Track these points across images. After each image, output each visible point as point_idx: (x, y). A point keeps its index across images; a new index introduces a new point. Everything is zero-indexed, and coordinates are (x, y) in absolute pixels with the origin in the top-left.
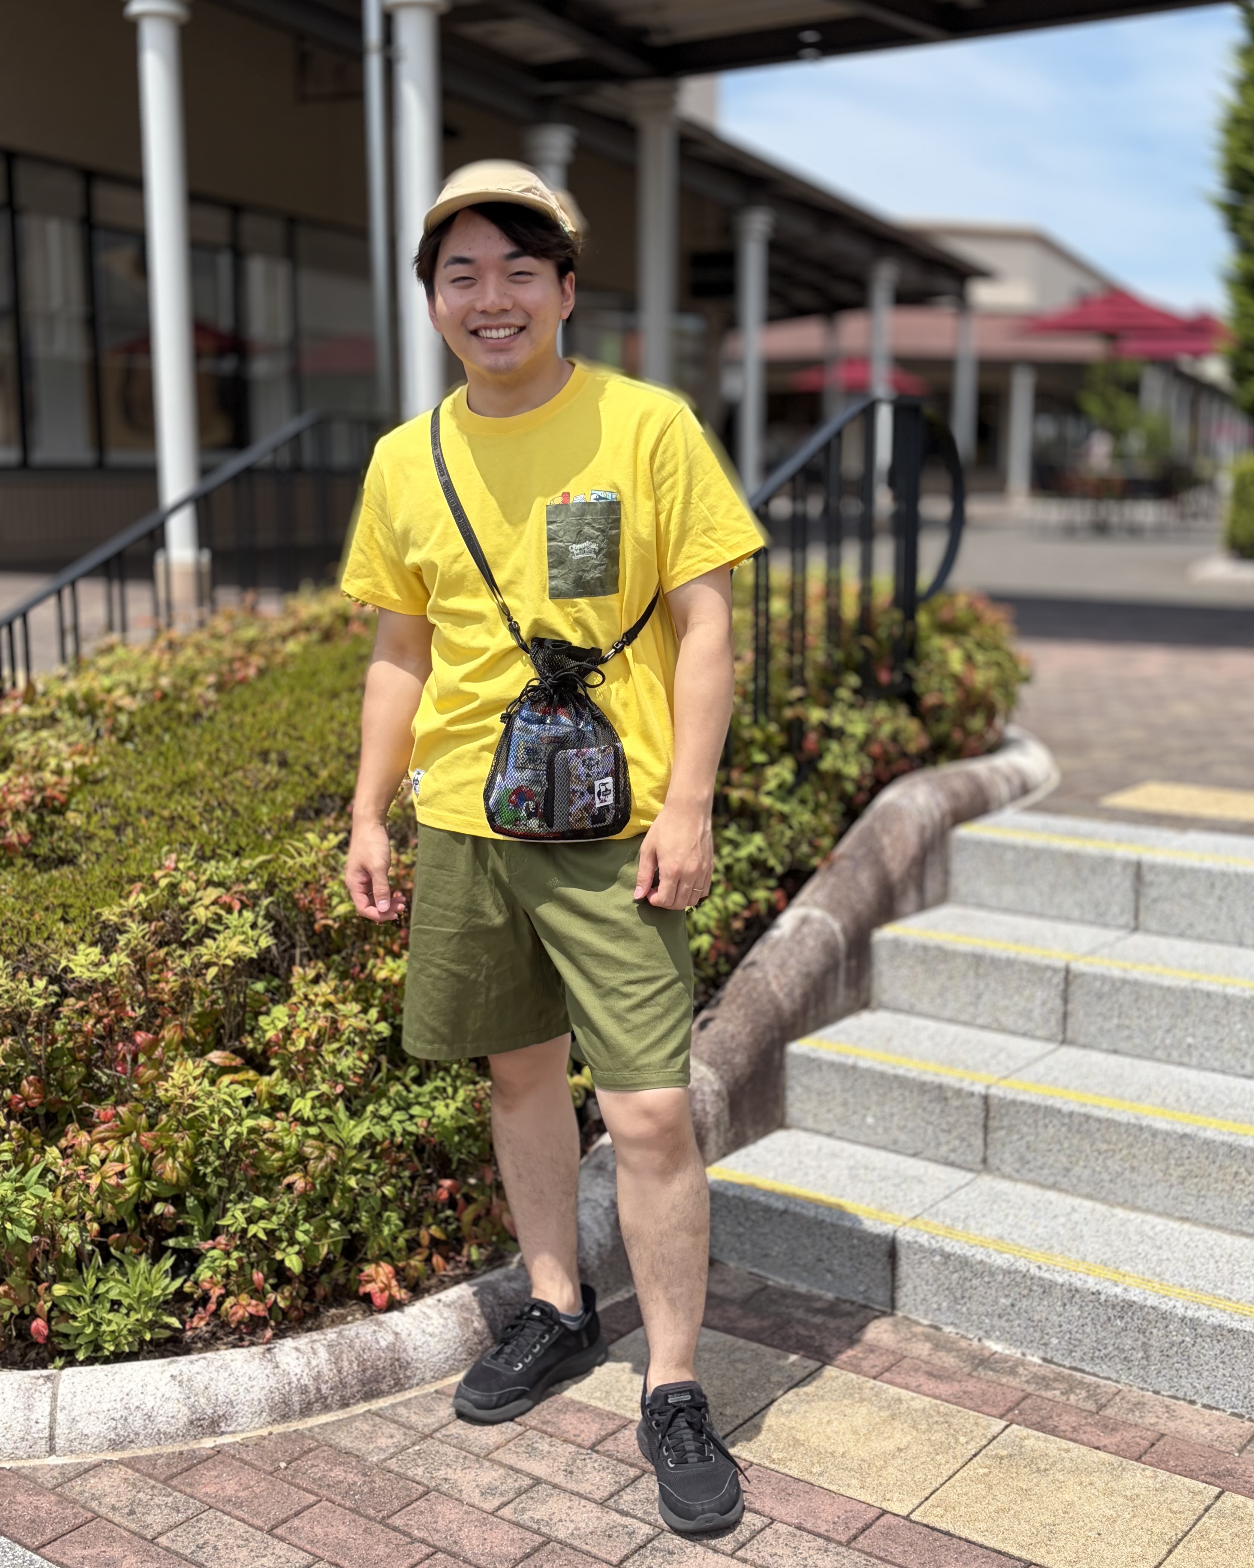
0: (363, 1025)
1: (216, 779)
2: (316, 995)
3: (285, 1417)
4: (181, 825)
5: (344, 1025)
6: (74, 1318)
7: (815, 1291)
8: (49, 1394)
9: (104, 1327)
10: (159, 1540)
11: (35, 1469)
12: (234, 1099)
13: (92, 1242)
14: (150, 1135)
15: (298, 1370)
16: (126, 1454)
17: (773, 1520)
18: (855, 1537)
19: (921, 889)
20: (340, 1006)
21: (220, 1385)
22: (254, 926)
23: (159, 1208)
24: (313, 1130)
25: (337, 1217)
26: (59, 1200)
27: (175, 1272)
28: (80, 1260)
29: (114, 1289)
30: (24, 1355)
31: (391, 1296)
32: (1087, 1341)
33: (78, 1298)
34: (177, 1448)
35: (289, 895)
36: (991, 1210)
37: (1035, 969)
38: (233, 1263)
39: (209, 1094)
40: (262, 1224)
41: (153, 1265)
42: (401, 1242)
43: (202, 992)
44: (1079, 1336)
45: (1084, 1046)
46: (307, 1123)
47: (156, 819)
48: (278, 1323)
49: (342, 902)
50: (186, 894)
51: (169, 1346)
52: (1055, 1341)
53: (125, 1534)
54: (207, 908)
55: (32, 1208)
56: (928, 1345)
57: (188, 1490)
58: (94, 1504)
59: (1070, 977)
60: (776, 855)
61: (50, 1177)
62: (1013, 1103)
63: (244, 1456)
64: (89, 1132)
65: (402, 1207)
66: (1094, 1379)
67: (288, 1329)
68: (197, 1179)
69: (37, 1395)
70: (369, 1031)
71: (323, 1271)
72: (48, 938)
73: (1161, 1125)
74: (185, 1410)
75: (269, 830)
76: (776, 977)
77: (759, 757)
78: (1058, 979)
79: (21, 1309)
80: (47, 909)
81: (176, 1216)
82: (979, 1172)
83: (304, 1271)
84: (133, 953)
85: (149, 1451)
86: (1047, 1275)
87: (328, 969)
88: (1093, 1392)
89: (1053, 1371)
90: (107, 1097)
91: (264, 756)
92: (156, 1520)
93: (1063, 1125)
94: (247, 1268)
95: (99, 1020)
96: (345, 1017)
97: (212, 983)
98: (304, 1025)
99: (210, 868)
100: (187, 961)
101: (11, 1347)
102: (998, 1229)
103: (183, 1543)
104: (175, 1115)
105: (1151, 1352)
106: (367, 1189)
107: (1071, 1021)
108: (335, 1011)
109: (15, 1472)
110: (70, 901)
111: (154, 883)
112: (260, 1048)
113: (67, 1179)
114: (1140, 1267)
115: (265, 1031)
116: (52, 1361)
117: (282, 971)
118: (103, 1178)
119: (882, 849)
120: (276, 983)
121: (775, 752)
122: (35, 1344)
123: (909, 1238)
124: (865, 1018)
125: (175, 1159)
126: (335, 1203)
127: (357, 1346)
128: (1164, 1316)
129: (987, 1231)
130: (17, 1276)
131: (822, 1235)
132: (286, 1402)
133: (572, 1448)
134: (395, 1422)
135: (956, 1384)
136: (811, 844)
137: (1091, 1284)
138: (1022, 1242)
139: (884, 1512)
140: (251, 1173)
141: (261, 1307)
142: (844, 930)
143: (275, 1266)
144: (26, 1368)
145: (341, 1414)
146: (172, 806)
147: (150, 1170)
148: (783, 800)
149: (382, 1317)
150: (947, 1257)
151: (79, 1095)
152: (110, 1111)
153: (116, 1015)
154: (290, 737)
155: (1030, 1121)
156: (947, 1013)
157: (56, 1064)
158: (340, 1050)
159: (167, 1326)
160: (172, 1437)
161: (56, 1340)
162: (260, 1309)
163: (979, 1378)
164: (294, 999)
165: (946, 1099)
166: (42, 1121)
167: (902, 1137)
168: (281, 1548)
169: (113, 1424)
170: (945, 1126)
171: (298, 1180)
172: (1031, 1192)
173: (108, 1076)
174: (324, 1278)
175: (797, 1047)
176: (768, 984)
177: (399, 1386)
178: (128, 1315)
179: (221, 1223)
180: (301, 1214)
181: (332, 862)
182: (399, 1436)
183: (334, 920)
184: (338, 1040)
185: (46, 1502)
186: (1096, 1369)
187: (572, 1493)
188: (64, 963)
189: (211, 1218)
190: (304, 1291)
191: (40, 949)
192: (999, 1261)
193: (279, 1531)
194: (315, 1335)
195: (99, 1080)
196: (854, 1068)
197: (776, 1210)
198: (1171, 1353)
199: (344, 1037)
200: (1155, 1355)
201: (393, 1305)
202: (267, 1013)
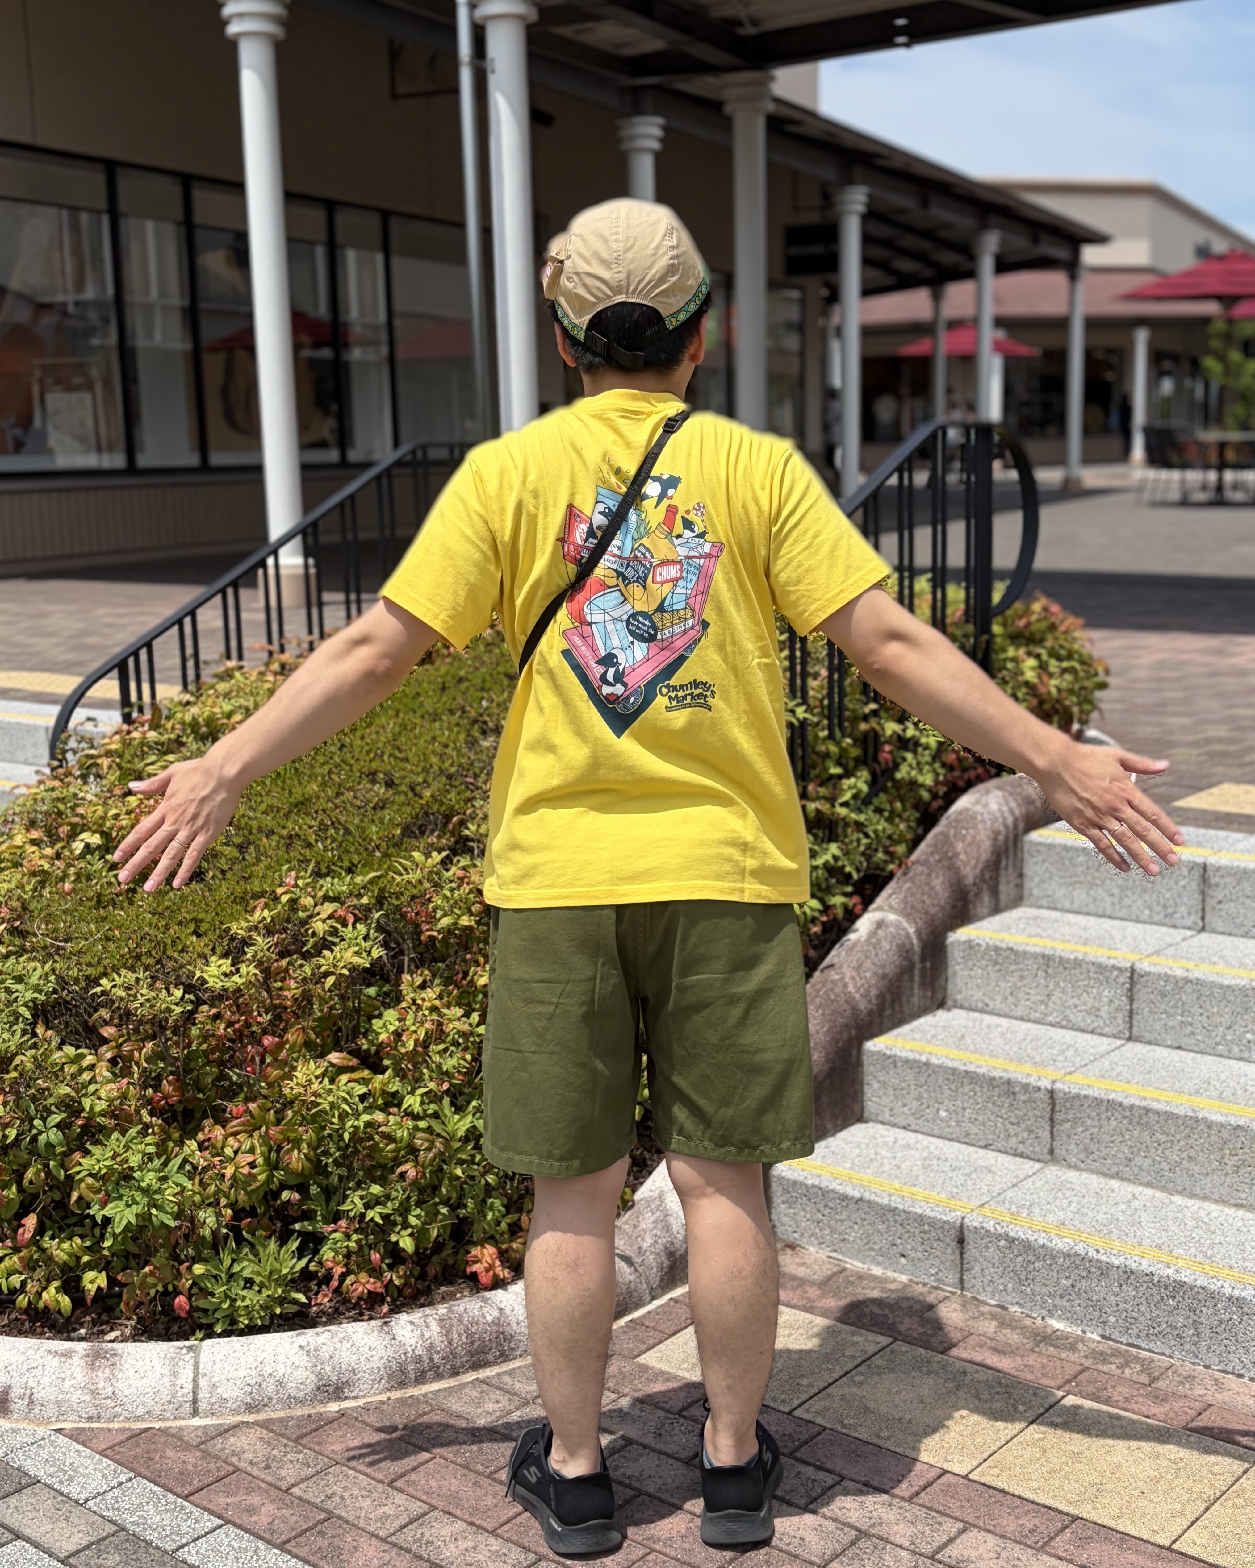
0: (466, 1028)
1: (329, 800)
2: (423, 1000)
3: (402, 1385)
4: (298, 843)
5: (449, 1027)
6: (212, 1294)
7: (890, 1274)
8: (192, 1362)
9: (239, 1303)
10: (293, 1490)
11: (180, 1429)
12: (351, 1096)
13: (227, 1226)
14: (278, 1129)
15: (413, 1342)
16: (261, 1417)
17: (843, 1478)
18: (917, 1494)
19: (995, 892)
20: (445, 1011)
21: (344, 1354)
22: (366, 938)
23: (285, 1195)
24: (422, 1124)
25: (446, 1202)
26: (197, 1188)
27: (300, 1253)
28: (217, 1243)
29: (246, 1268)
30: (168, 1329)
31: (496, 1275)
32: (1142, 1319)
33: (216, 1277)
34: (306, 1411)
35: (398, 908)
36: (1056, 1198)
37: (1101, 968)
38: (353, 1245)
39: (330, 1091)
40: (378, 1209)
41: (281, 1246)
42: (504, 1225)
43: (321, 999)
44: (1135, 1315)
45: (1150, 1043)
46: (416, 1117)
47: (275, 838)
48: (394, 1300)
49: (444, 915)
50: (306, 909)
51: (297, 1321)
52: (1112, 1319)
53: (263, 1485)
54: (324, 921)
55: (174, 1195)
56: (994, 1323)
57: (317, 1448)
58: (234, 1460)
59: (1136, 977)
60: (852, 863)
61: (188, 1167)
62: (1078, 1096)
63: (366, 1418)
64: (224, 1127)
65: (505, 1195)
66: (1148, 1354)
67: (404, 1305)
68: (319, 1169)
69: (181, 1363)
70: (472, 1033)
71: (434, 1253)
72: (182, 951)
73: (1217, 1118)
74: (312, 1377)
75: (378, 847)
76: (853, 979)
77: (835, 770)
78: (1124, 978)
79: (165, 1286)
80: (180, 923)
81: (301, 1202)
82: (1046, 1163)
83: (417, 1252)
84: (260, 964)
85: (282, 1414)
86: (1104, 1258)
87: (434, 976)
88: (1146, 1366)
89: (1110, 1347)
90: (236, 1094)
91: (372, 776)
92: (289, 1473)
93: (1125, 1117)
94: (366, 1249)
95: (230, 1024)
96: (450, 1020)
97: (330, 990)
98: (413, 1028)
99: (326, 883)
100: (307, 970)
101: (156, 1321)
102: (1061, 1214)
103: (313, 1493)
104: (300, 1110)
105: (1202, 1328)
106: (472, 1178)
107: (1136, 1017)
108: (441, 1015)
109: (164, 1431)
110: (202, 916)
111: (276, 899)
112: (373, 1049)
113: (205, 1169)
114: (1193, 1250)
115: (378, 1034)
116: (193, 1334)
117: (392, 977)
118: (237, 1168)
119: (956, 855)
120: (386, 988)
121: (851, 764)
122: (178, 1318)
123: (975, 1224)
124: (941, 1016)
125: (300, 1151)
126: (444, 1190)
127: (465, 1321)
128: (1212, 1295)
129: (1050, 1218)
130: (160, 1258)
131: (896, 1221)
132: (402, 1370)
133: (661, 1414)
134: (501, 1389)
135: (1019, 1359)
136: (887, 852)
137: (1145, 1266)
138: (1082, 1227)
139: (945, 1472)
140: (368, 1163)
141: (379, 1284)
142: (918, 932)
143: (390, 1248)
144: (170, 1340)
145: (452, 1382)
146: (290, 825)
147: (277, 1162)
148: (859, 811)
149: (487, 1294)
150: (1011, 1241)
151: (213, 1093)
152: (242, 1108)
153: (246, 1021)
154: (396, 758)
155: (1094, 1114)
156: (1019, 1012)
157: (192, 1065)
158: (445, 1050)
159: (295, 1302)
160: (302, 1402)
161: (196, 1315)
162: (379, 1288)
163: (1040, 1353)
164: (404, 1005)
165: (1014, 1094)
166: (180, 1118)
167: (974, 1130)
168: (400, 1498)
169: (249, 1389)
170: (1014, 1120)
171: (410, 1169)
172: (1094, 1181)
173: (239, 1075)
174: (435, 1259)
175: (874, 1045)
176: (845, 986)
177: (504, 1357)
178: (259, 1292)
179: (342, 1208)
180: (413, 1200)
181: (436, 877)
182: (504, 1402)
183: (439, 932)
184: (444, 1042)
185: (192, 1458)
186: (1151, 1346)
187: (661, 1453)
188: (198, 974)
189: (333, 1204)
190: (417, 1270)
191: (176, 961)
192: (1061, 1244)
193: (398, 1484)
194: (428, 1310)
195: (230, 1079)
196: (927, 1064)
197: (852, 1198)
198: (1220, 1329)
199: (449, 1038)
200: (1206, 1332)
201: (498, 1284)
202: (380, 1016)
